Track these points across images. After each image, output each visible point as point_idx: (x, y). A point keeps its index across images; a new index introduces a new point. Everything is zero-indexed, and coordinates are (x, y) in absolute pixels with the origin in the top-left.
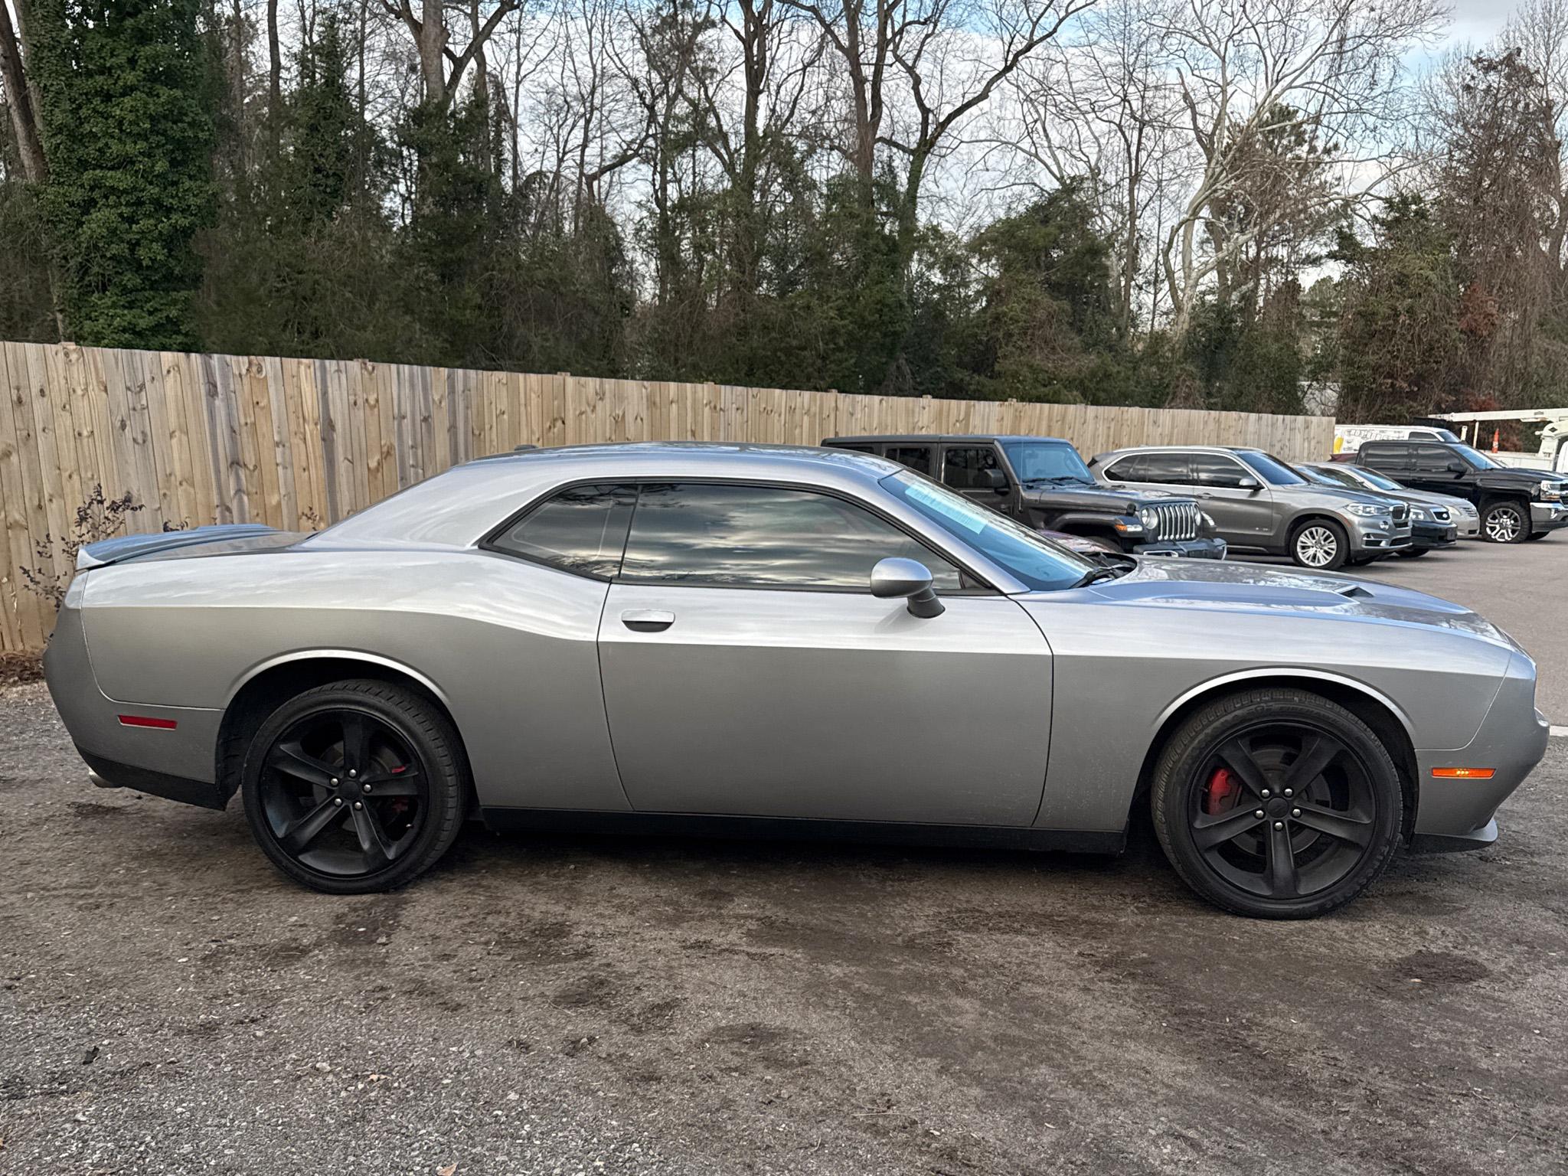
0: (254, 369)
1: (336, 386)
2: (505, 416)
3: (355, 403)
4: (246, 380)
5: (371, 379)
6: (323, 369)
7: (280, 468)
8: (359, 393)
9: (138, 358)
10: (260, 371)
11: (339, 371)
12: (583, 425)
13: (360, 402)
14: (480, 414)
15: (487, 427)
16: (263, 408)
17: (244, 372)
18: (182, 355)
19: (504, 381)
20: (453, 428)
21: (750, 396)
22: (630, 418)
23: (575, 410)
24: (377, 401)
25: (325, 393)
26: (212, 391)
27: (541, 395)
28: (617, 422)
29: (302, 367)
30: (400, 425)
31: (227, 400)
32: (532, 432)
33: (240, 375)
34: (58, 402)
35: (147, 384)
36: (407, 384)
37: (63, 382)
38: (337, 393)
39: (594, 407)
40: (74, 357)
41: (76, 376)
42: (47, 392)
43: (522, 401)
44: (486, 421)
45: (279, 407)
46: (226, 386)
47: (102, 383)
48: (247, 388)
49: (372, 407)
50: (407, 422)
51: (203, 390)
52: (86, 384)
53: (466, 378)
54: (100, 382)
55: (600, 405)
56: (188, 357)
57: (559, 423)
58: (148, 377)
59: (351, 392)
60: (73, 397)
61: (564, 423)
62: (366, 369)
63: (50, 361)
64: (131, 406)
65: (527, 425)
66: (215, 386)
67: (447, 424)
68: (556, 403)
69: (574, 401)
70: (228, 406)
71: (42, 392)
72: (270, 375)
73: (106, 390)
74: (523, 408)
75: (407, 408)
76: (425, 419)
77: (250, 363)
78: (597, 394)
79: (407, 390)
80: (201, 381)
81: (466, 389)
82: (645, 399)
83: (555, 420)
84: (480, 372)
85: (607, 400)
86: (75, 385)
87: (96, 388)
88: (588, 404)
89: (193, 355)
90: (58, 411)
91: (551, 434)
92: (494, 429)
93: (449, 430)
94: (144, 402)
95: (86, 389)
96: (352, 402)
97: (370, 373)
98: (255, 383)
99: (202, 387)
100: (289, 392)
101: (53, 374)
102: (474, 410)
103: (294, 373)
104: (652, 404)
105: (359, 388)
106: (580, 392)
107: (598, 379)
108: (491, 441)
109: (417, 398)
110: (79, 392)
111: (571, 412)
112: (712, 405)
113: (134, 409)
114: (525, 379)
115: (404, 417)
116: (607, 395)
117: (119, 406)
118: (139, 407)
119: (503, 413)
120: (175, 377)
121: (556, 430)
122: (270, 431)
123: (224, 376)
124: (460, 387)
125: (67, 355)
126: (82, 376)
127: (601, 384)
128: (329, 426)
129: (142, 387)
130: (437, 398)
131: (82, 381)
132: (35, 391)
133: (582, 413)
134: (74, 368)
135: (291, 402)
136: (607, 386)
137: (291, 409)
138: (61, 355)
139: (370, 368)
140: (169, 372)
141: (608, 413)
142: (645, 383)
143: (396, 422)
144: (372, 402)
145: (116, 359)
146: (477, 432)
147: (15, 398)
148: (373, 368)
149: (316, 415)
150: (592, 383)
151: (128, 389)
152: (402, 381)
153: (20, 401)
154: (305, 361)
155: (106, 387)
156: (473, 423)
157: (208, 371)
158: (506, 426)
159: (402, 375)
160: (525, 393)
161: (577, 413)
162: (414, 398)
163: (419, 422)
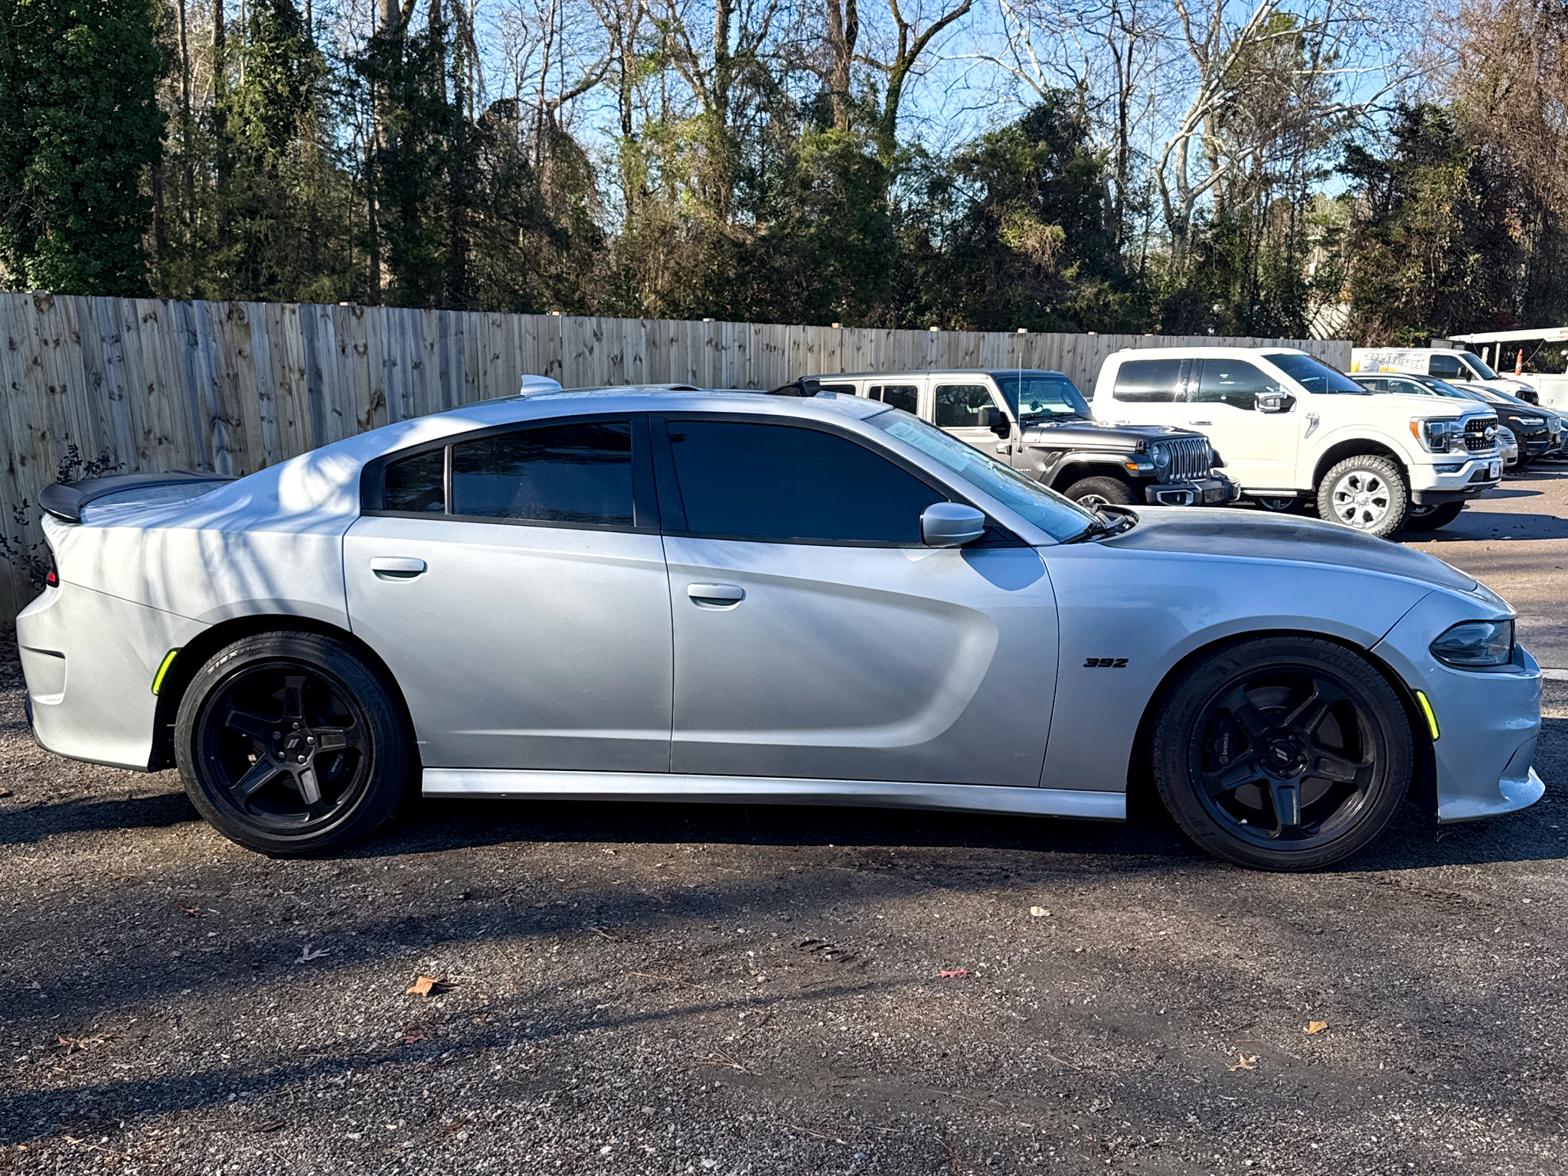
2: (500, 361)
7: (265, 424)
12: (581, 368)
14: (474, 358)
15: (481, 373)
20: (444, 375)
22: (628, 360)
30: (390, 373)
39: (592, 348)
41: (47, 327)
43: (517, 344)
47: (75, 333)
50: (397, 369)
61: (560, 366)
66: (195, 335)
74: (517, 352)
87: (68, 341)
90: (28, 364)
97: (359, 318)
103: (278, 319)
109: (408, 345)
112: (714, 343)
115: (395, 364)
119: (497, 358)
120: (152, 326)
122: (250, 386)
133: (579, 355)
143: (386, 370)
155: (78, 338)
156: (466, 368)
157: (187, 320)
158: (500, 371)
159: (392, 319)
160: (520, 336)
161: (574, 355)
162: (404, 343)
163: (410, 369)
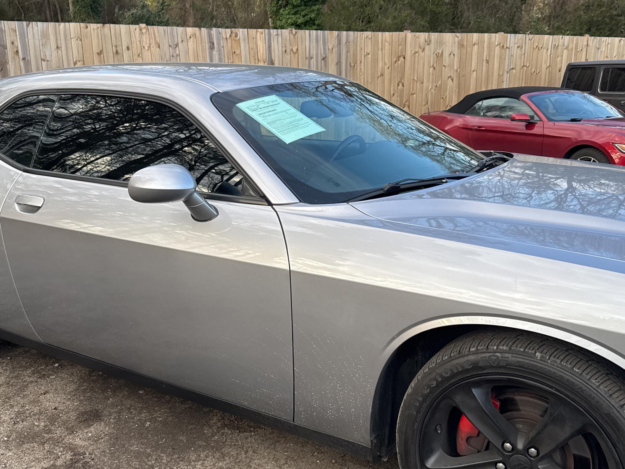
0: (234, 35)
1: (276, 43)
3: (286, 51)
4: (229, 41)
5: (294, 38)
6: (269, 34)
8: (288, 46)
9: (175, 30)
10: (236, 36)
11: (277, 35)
13: (288, 51)
16: (237, 55)
17: (228, 36)
18: (197, 29)
19: (370, 37)
21: (527, 39)
23: (412, 51)
24: (297, 50)
25: (270, 47)
26: (212, 48)
27: (391, 44)
28: (437, 57)
29: (259, 34)
31: (219, 50)
32: (385, 64)
33: (226, 38)
34: (136, 53)
35: (180, 44)
36: (314, 41)
37: (138, 43)
38: (276, 46)
40: (144, 31)
42: (130, 48)
44: (358, 58)
45: (245, 54)
46: (219, 44)
48: (229, 45)
49: (295, 53)
51: (207, 46)
52: (150, 44)
53: (347, 36)
54: (156, 43)
55: (427, 47)
56: (200, 30)
57: (402, 59)
58: (180, 40)
59: (283, 45)
60: (143, 50)
62: (292, 33)
63: (132, 33)
64: (171, 55)
65: (382, 60)
67: (335, 61)
68: (400, 47)
69: (411, 46)
70: (220, 54)
71: (128, 48)
72: (242, 38)
73: (159, 47)
75: (313, 52)
76: (324, 59)
77: (232, 32)
78: (426, 41)
79: (314, 44)
80: (207, 42)
81: (347, 42)
82: (456, 44)
83: (399, 57)
84: (356, 32)
85: (432, 45)
86: (144, 44)
88: (420, 47)
89: (203, 29)
91: (396, 64)
92: (363, 63)
93: (337, 64)
94: (178, 52)
95: (150, 47)
96: (284, 50)
98: (234, 42)
99: (207, 44)
100: (251, 46)
101: (133, 39)
102: (351, 52)
104: (461, 45)
105: (288, 43)
106: (415, 41)
107: (427, 34)
108: (361, 69)
110: (146, 48)
111: (409, 52)
113: (173, 56)
114: (382, 35)
116: (432, 41)
117: (165, 55)
118: (175, 55)
121: (399, 62)
123: (218, 39)
124: (344, 40)
125: (141, 30)
126: (148, 40)
127: (429, 37)
128: (272, 62)
129: (177, 45)
130: (330, 47)
131: (148, 42)
132: (124, 48)
134: (144, 37)
135: (252, 52)
136: (433, 37)
137: (252, 55)
138: (138, 30)
139: (294, 33)
140: (190, 37)
141: (432, 52)
142: (458, 34)
144: (295, 50)
145: (165, 31)
146: (352, 65)
147: (115, 51)
148: (296, 33)
149: (265, 58)
150: (423, 36)
151: (170, 46)
152: (312, 39)
153: (117, 52)
154: (260, 30)
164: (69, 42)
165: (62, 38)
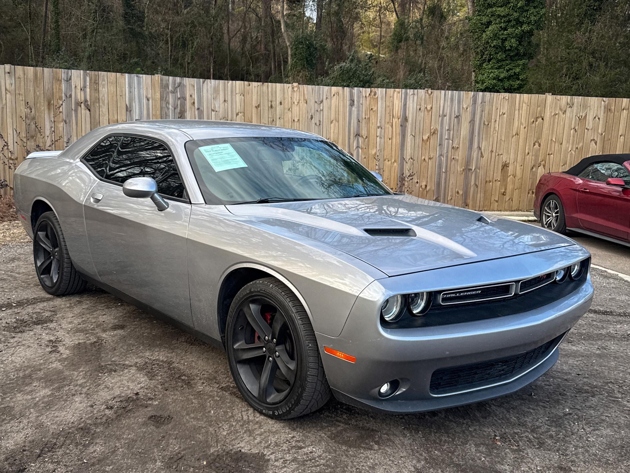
0: (373, 94)
1: (411, 101)
2: (505, 116)
3: (420, 109)
4: (368, 99)
5: (430, 98)
6: (406, 94)
7: (378, 138)
8: (423, 104)
9: (322, 89)
10: (375, 95)
11: (414, 94)
12: (556, 120)
13: (422, 109)
14: (490, 114)
15: (493, 121)
16: (374, 111)
17: (368, 95)
18: (341, 88)
19: (507, 98)
20: (472, 122)
22: (590, 118)
23: (551, 112)
24: (432, 108)
25: (405, 105)
26: (352, 104)
27: (529, 105)
28: (580, 119)
29: (396, 93)
30: (442, 120)
31: (358, 107)
32: (521, 124)
33: (366, 97)
34: (287, 107)
35: (324, 101)
36: (449, 100)
37: (290, 99)
38: (411, 105)
39: (565, 111)
40: (296, 89)
41: (295, 97)
42: (283, 103)
43: (517, 107)
44: (493, 117)
45: (382, 111)
46: (358, 102)
47: (306, 100)
48: (368, 102)
49: (428, 111)
50: (447, 119)
51: (348, 103)
52: (299, 100)
53: (483, 97)
54: (304, 99)
55: (569, 110)
56: (343, 89)
57: (540, 120)
58: (325, 98)
59: (418, 104)
60: (293, 105)
61: (543, 119)
62: (428, 93)
63: (286, 91)
64: (316, 109)
65: (518, 120)
66: (354, 102)
67: (469, 119)
68: (539, 109)
69: (551, 108)
70: (358, 111)
71: (281, 103)
72: (380, 96)
73: (307, 103)
74: (517, 112)
75: (447, 111)
76: (457, 117)
77: (371, 92)
78: (568, 104)
79: (449, 103)
80: (348, 99)
81: (483, 102)
82: (603, 108)
83: (537, 118)
84: (492, 93)
85: (575, 108)
86: (294, 100)
87: (303, 102)
88: (561, 109)
89: (346, 88)
90: (286, 111)
91: (534, 125)
92: (497, 122)
93: (470, 122)
94: (322, 108)
95: (299, 102)
96: (418, 108)
97: (430, 95)
98: (372, 100)
99: (348, 102)
100: (388, 104)
101: (286, 96)
102: (486, 112)
103: (391, 95)
104: (608, 109)
105: (423, 102)
106: (556, 103)
107: (569, 97)
108: (495, 128)
109: (454, 106)
110: (296, 103)
111: (548, 114)
113: (317, 111)
114: (520, 96)
115: (445, 116)
116: (575, 105)
117: (311, 110)
118: (319, 110)
119: (504, 114)
120: (336, 97)
121: (537, 123)
122: (375, 122)
123: (359, 97)
124: (479, 100)
125: (293, 88)
126: (298, 97)
127: (572, 99)
128: (406, 119)
129: (322, 102)
130: (465, 106)
131: (298, 98)
132: (278, 103)
133: (556, 114)
134: (295, 94)
135: (388, 109)
137: (388, 111)
138: (290, 88)
139: (430, 92)
140: (334, 95)
141: (574, 114)
142: (604, 99)
143: (440, 118)
144: (429, 108)
145: (313, 90)
146: (486, 123)
147: (270, 105)
148: (431, 93)
149: (399, 114)
150: (565, 99)
151: (316, 102)
152: (446, 99)
153: (272, 107)
154: (397, 90)
156: (485, 119)
157: (351, 95)
158: (505, 120)
159: (447, 96)
160: (519, 104)
161: (553, 114)
162: (452, 106)
163: (453, 118)
164: (234, 97)
165: (229, 93)
